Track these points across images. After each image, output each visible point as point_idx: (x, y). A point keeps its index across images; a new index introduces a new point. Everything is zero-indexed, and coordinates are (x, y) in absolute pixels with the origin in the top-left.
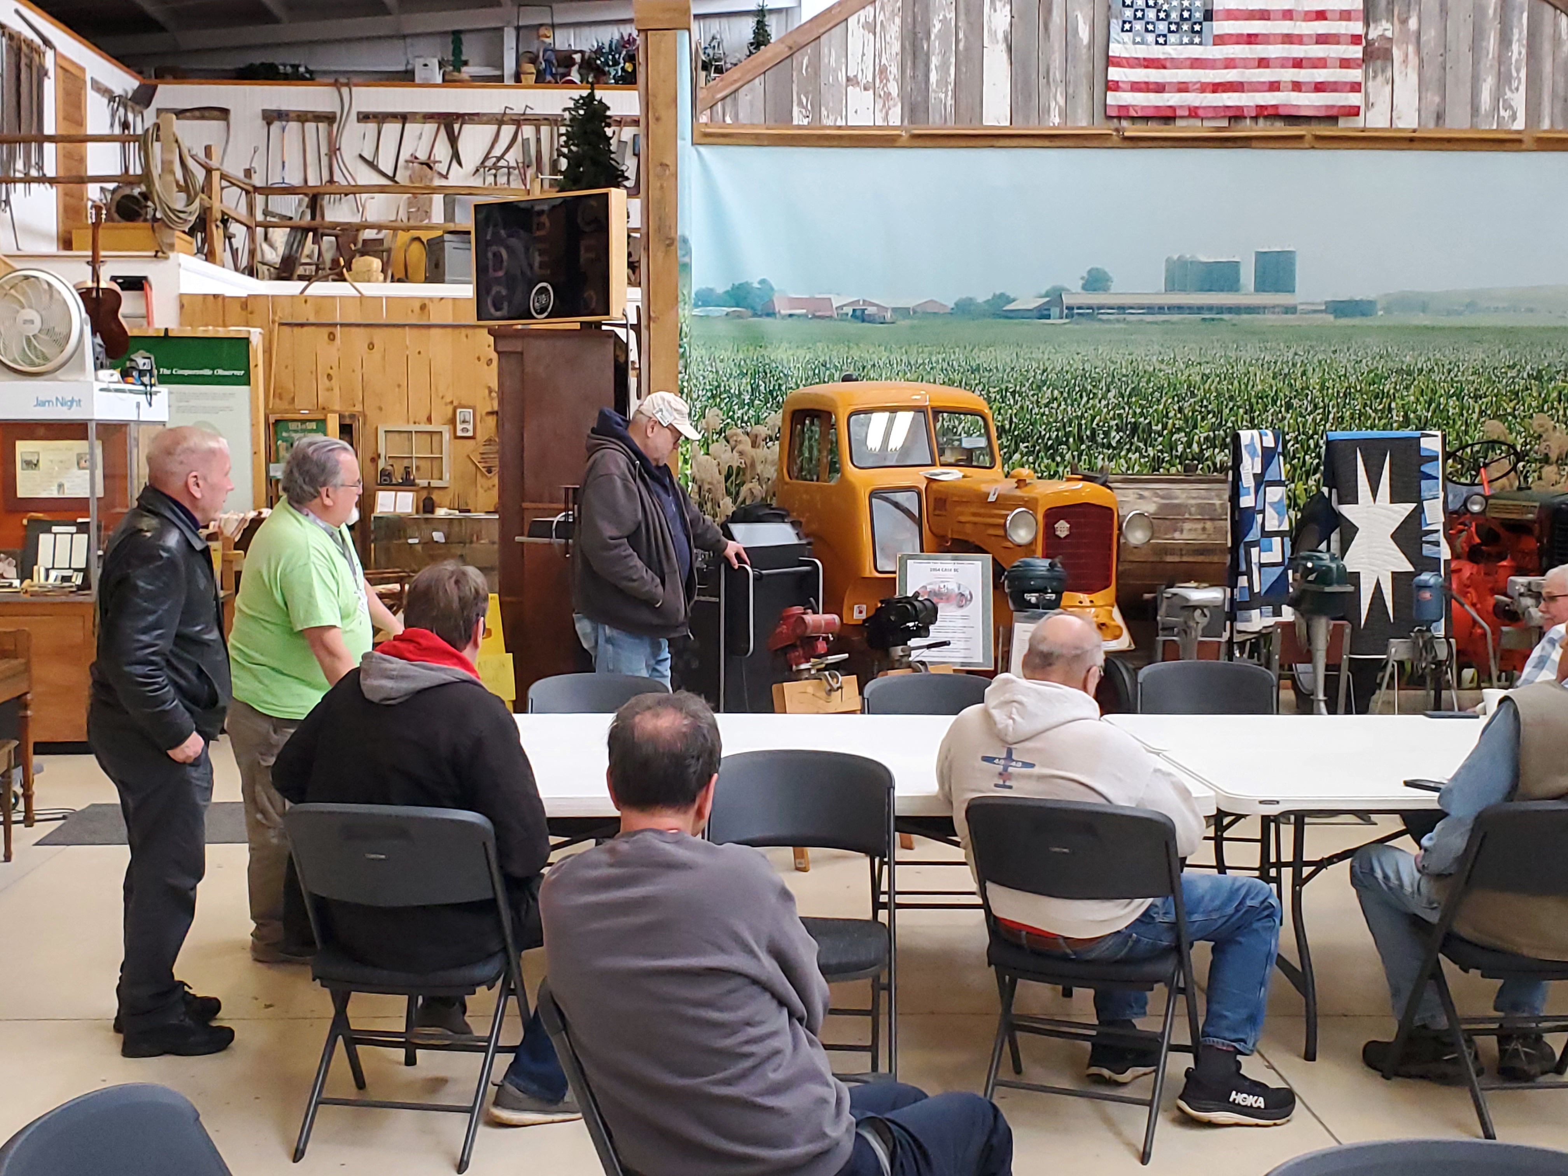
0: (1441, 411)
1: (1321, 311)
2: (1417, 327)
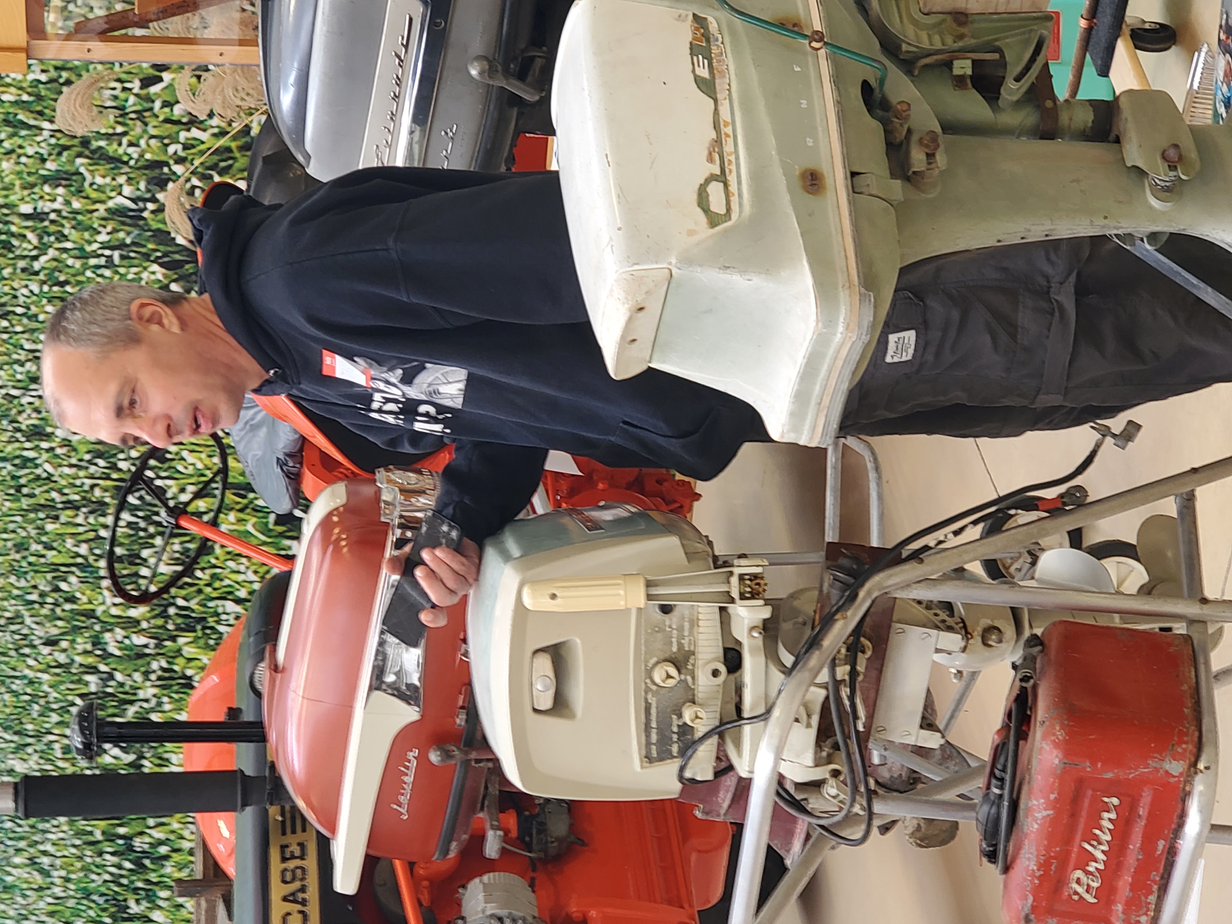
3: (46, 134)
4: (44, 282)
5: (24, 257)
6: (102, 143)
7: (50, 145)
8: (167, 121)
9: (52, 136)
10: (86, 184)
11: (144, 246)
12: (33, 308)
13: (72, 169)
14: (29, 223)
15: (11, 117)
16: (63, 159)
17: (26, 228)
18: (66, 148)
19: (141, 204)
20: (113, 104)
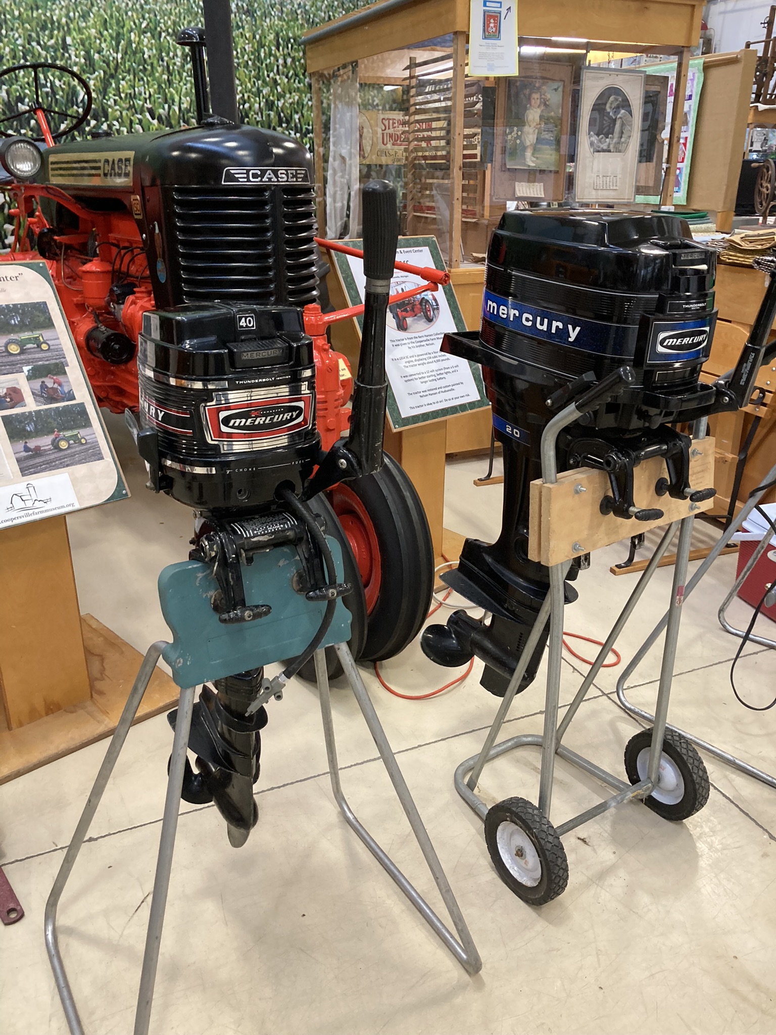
0: (132, 52)
3: (115, 55)
4: (24, 47)
5: (38, 36)
6: (114, 85)
7: (109, 56)
8: (131, 122)
9: (114, 58)
10: (89, 75)
11: (56, 105)
12: (6, 40)
13: (97, 67)
14: (60, 42)
15: (121, 36)
16: (101, 63)
17: (57, 39)
18: (108, 65)
19: (81, 105)
20: (137, 93)
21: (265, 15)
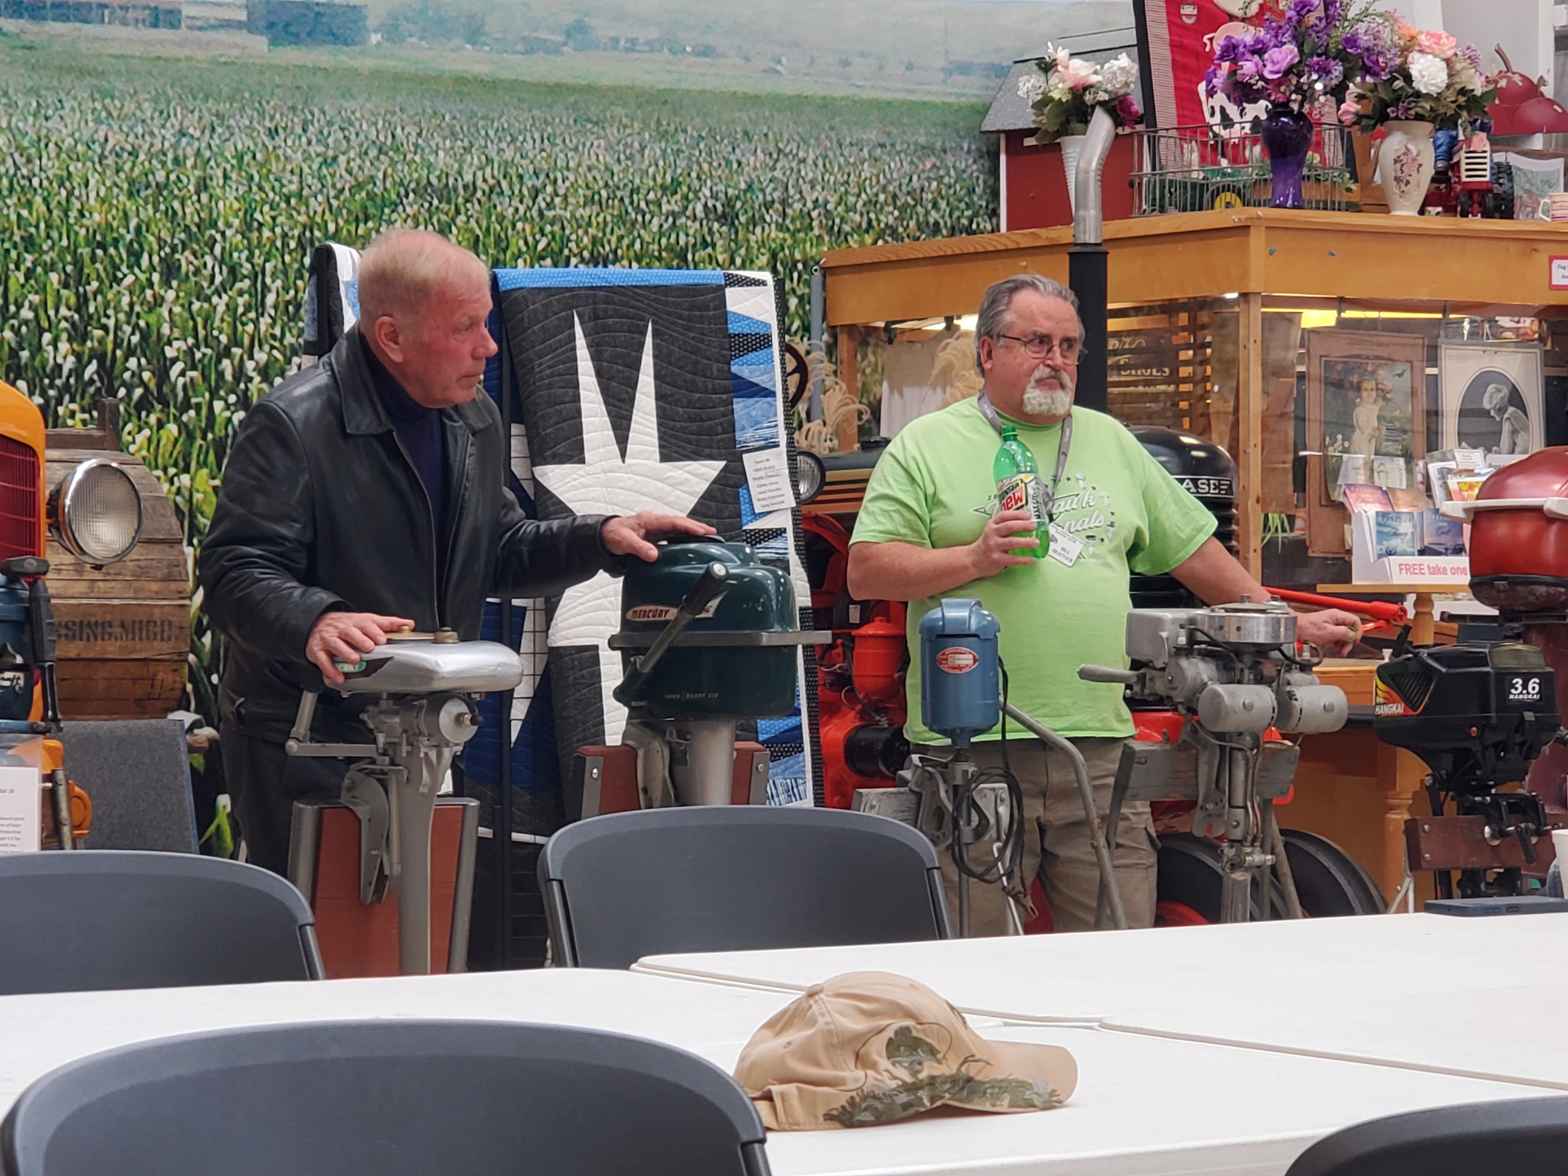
1: (239, 25)
2: (460, 80)
21: (753, 222)
